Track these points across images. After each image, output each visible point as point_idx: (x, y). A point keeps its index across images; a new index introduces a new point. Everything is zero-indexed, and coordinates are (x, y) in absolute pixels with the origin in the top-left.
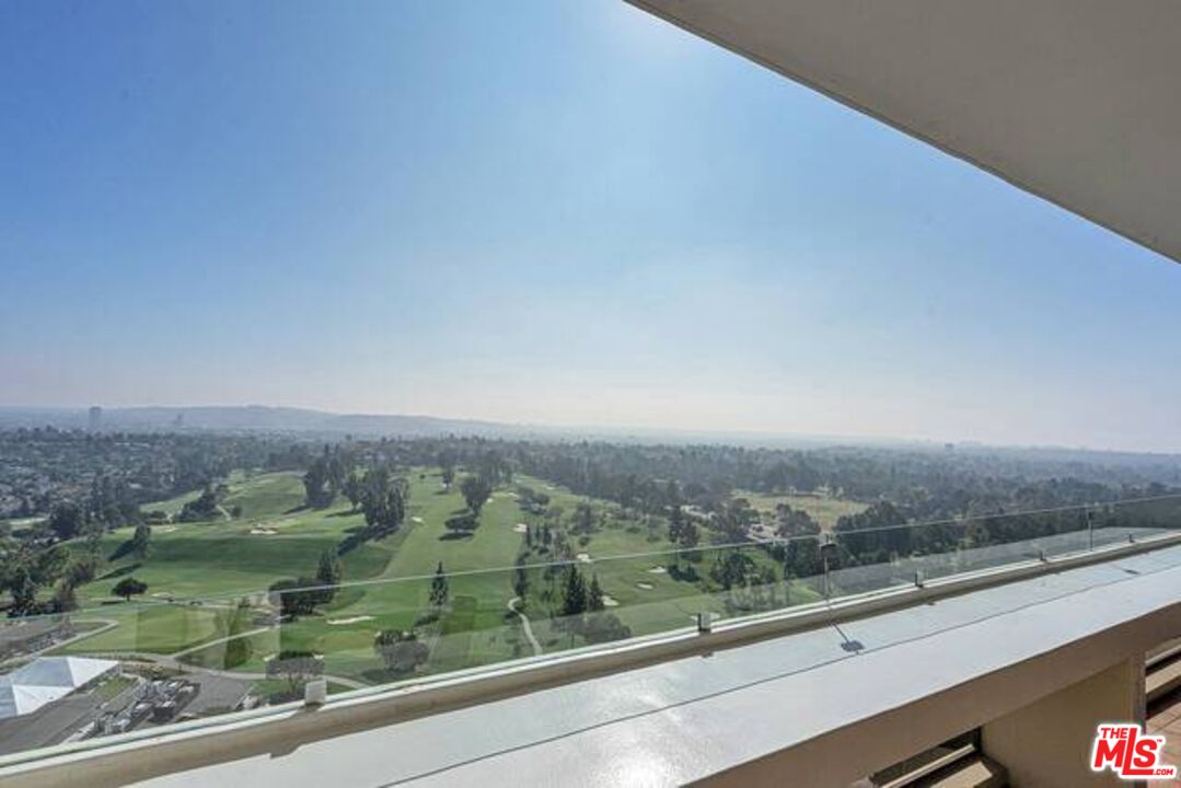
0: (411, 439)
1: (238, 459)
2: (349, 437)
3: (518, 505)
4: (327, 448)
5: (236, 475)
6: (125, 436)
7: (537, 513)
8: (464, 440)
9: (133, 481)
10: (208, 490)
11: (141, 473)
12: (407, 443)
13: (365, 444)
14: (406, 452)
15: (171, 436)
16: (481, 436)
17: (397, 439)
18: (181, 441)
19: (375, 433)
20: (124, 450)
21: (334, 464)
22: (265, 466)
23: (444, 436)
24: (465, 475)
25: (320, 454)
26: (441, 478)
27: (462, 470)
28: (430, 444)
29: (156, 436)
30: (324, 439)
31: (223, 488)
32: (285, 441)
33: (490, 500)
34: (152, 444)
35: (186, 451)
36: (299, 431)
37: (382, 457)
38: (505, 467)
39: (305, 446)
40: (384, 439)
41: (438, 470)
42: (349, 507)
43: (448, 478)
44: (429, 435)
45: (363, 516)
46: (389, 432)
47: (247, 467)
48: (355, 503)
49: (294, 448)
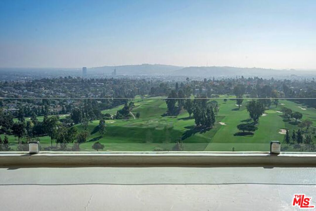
0: (219, 80)
1: (138, 90)
2: (187, 79)
3: (282, 119)
4: (177, 84)
5: (138, 97)
6: (95, 80)
7: (295, 123)
8: (250, 80)
9: (99, 100)
10: (126, 104)
11: (101, 97)
12: (217, 81)
13: (195, 82)
14: (216, 86)
15: (111, 80)
17: (212, 79)
18: (116, 82)
19: (200, 77)
20: (95, 86)
21: (180, 92)
22: (149, 94)
23: (238, 78)
24: (250, 99)
25: (174, 88)
26: (236, 102)
27: (247, 97)
28: (230, 83)
29: (106, 80)
30: (176, 80)
31: (132, 104)
32: (159, 81)
33: (264, 115)
34: (105, 83)
35: (117, 87)
36: (164, 76)
37: (204, 89)
38: (274, 96)
39: (167, 84)
40: (205, 79)
41: (234, 97)
42: (187, 115)
43: (239, 102)
44: (229, 77)
45: (194, 120)
46: (209, 76)
47: (142, 94)
48: (190, 114)
49: (162, 85)
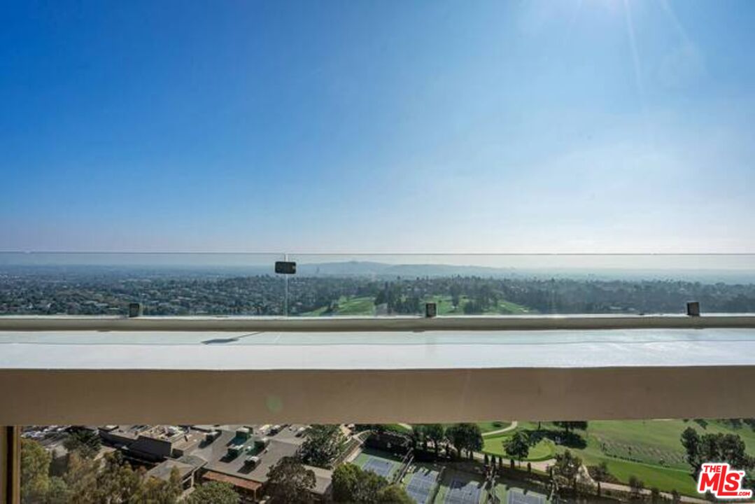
0: (433, 278)
1: (344, 290)
2: (399, 278)
4: (386, 284)
5: (343, 299)
6: (295, 279)
8: (467, 278)
9: (299, 301)
10: (330, 306)
11: (302, 297)
12: (431, 281)
13: (407, 281)
14: (430, 286)
15: (315, 278)
16: (477, 276)
17: (425, 278)
18: (320, 281)
19: (413, 275)
20: (295, 286)
21: (390, 292)
22: (356, 294)
23: (454, 277)
24: (467, 301)
25: (383, 288)
26: (451, 303)
27: (464, 298)
28: (445, 282)
29: (308, 279)
30: (386, 279)
31: (336, 306)
32: (366, 280)
34: (306, 282)
35: (320, 286)
36: (373, 276)
37: (416, 289)
38: (493, 296)
39: (376, 283)
40: (418, 278)
41: (450, 298)
43: (455, 302)
44: (445, 276)
46: (421, 275)
47: (347, 294)
49: (370, 285)
